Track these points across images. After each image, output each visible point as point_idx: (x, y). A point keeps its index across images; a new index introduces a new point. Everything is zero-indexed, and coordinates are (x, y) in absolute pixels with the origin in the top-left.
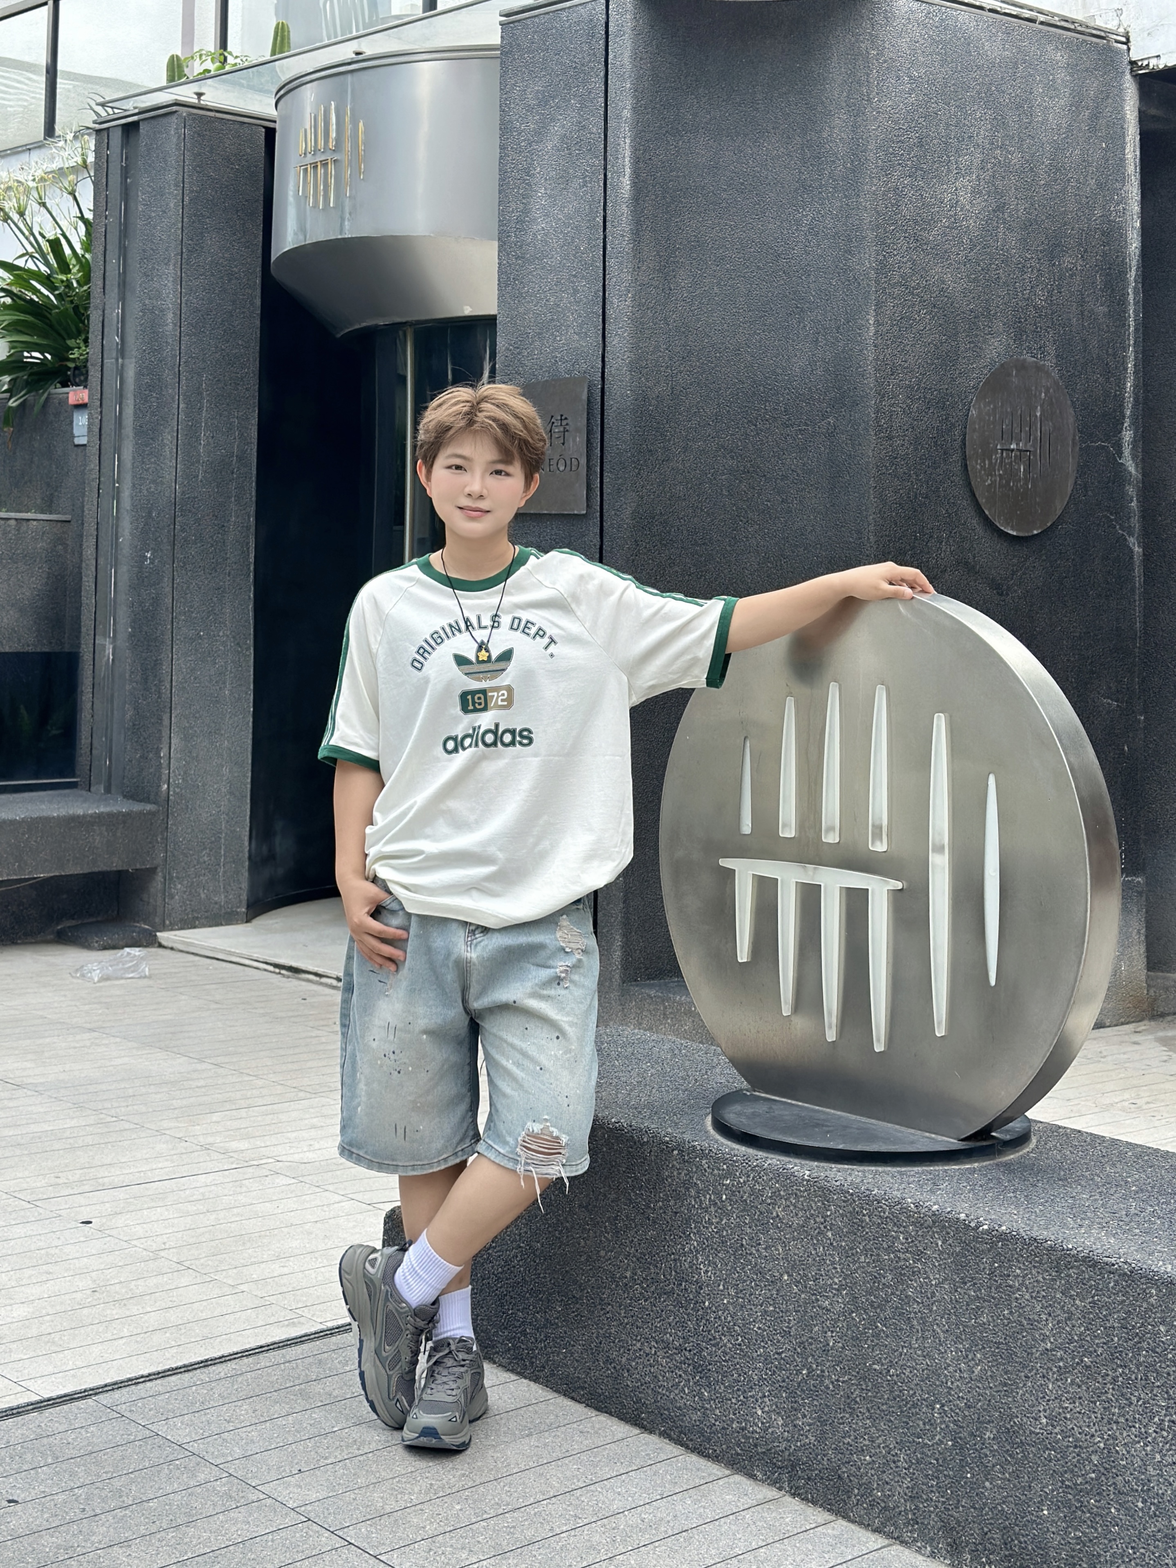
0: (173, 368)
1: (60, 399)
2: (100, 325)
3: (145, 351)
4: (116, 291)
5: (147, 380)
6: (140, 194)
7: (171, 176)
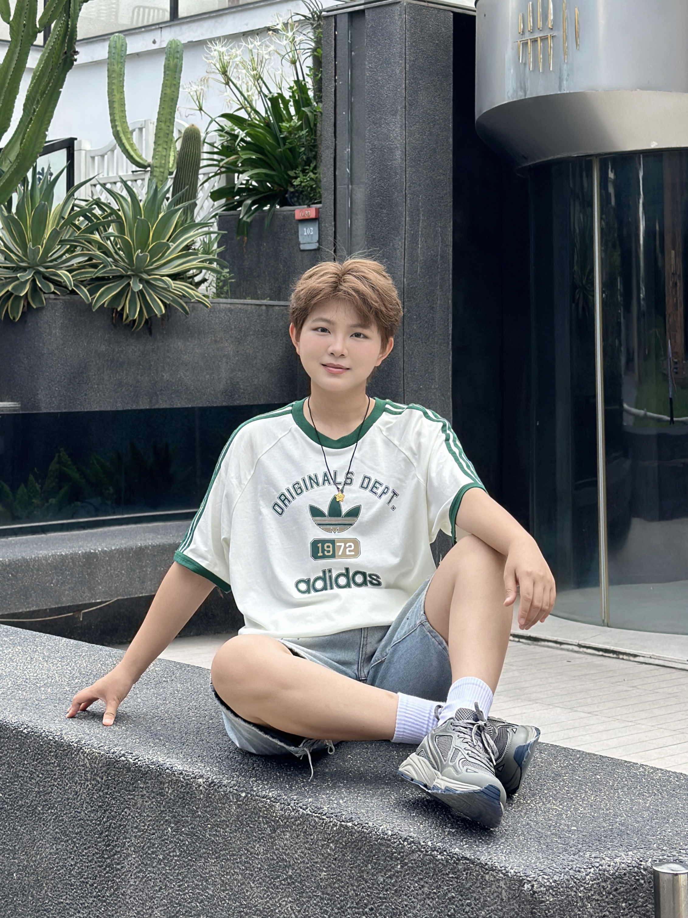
0: (402, 191)
1: (285, 215)
2: (332, 160)
3: (375, 179)
4: (347, 135)
5: (378, 200)
6: (366, 63)
7: (397, 49)
